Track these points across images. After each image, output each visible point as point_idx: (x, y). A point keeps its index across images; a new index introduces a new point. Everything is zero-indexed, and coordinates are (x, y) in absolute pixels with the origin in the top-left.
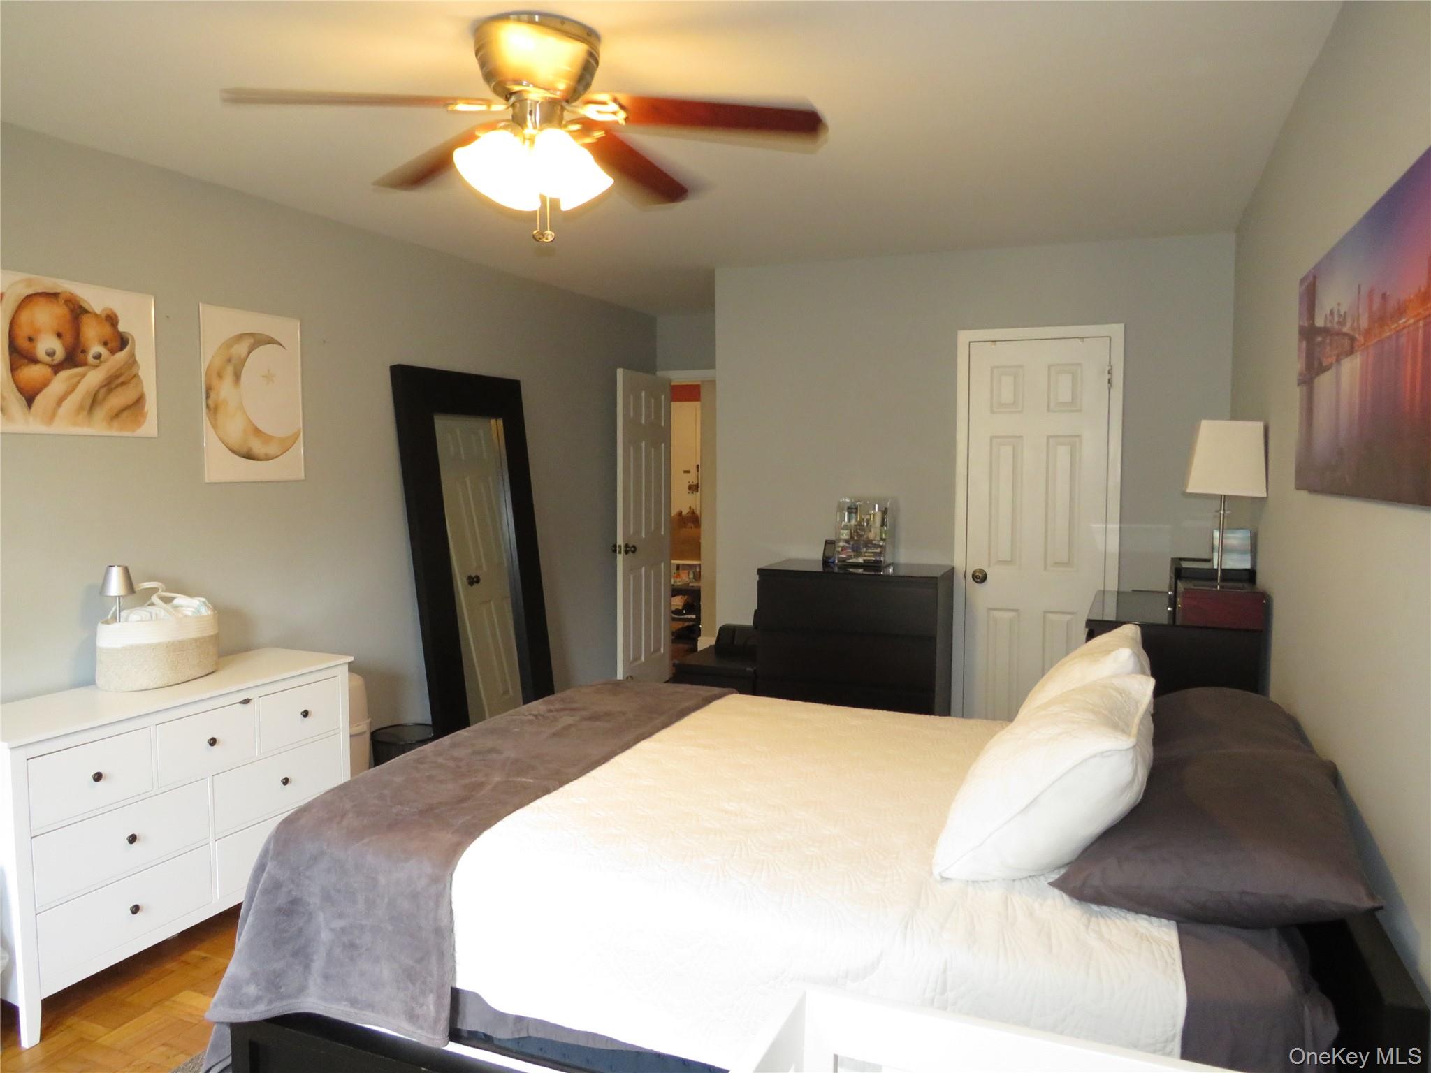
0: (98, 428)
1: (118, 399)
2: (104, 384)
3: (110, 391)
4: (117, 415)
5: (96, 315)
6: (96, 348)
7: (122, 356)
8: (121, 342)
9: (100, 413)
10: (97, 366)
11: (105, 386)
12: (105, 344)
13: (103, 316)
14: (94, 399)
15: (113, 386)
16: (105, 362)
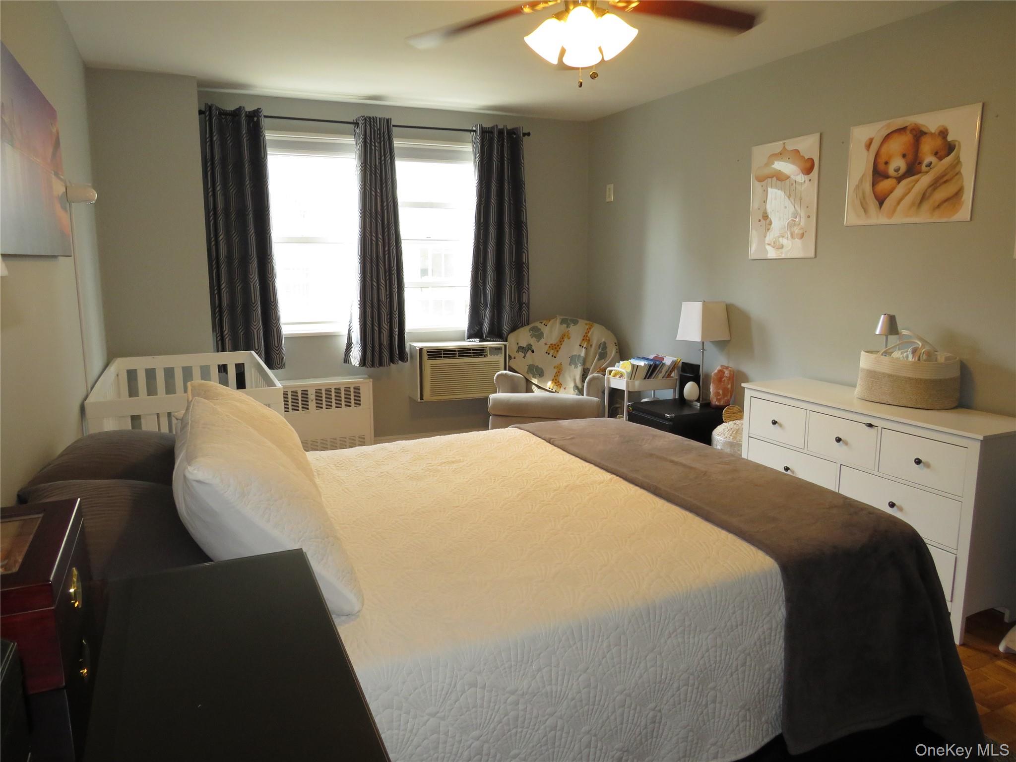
0: (923, 217)
1: (941, 194)
2: (931, 184)
3: (934, 189)
4: (939, 206)
5: (932, 134)
6: (929, 158)
7: (948, 160)
8: (950, 148)
9: (926, 206)
10: (927, 172)
11: (933, 185)
12: (936, 154)
13: (937, 133)
14: (923, 196)
15: (938, 185)
16: (934, 167)
